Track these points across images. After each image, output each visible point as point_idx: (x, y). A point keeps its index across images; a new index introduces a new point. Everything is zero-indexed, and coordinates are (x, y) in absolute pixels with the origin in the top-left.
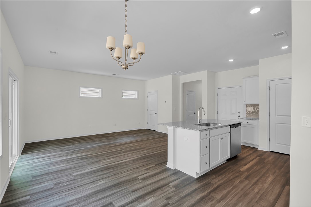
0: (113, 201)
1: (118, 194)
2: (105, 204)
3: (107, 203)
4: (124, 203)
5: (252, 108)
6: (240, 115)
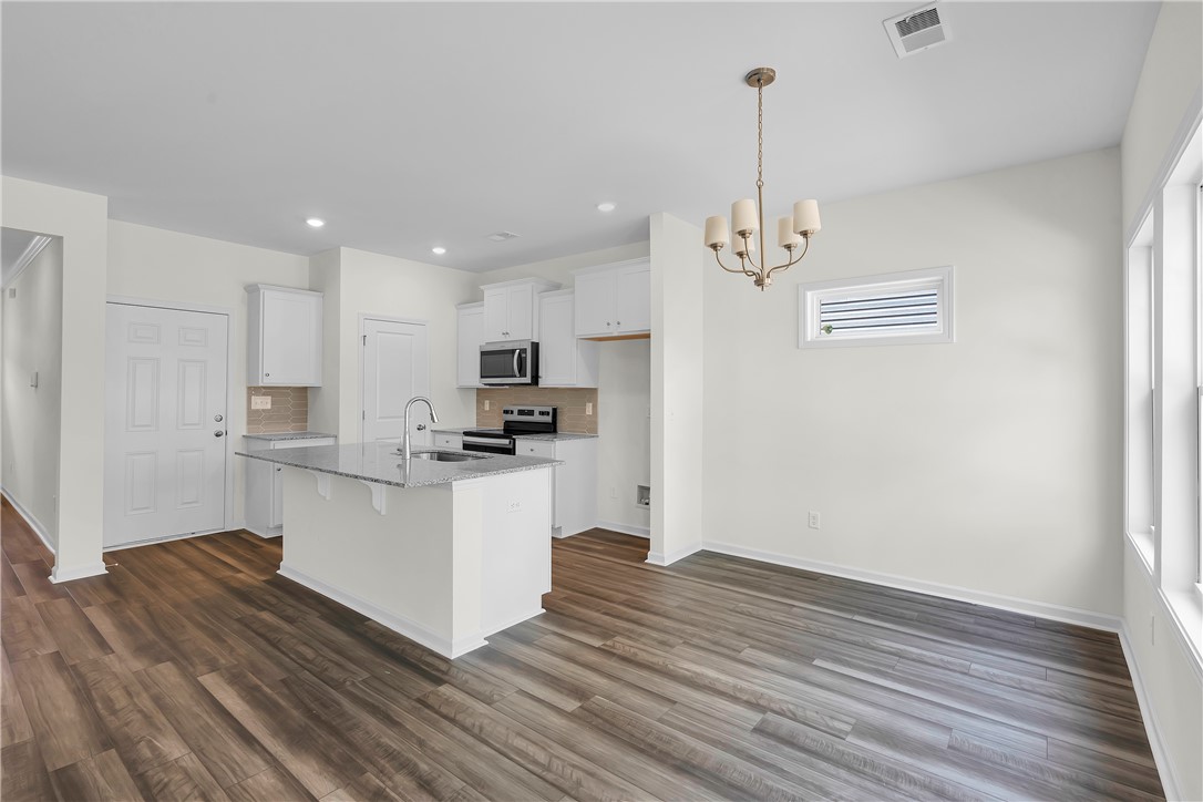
0: (745, 729)
1: (705, 730)
2: (773, 743)
3: (763, 739)
4: (738, 707)
5: (268, 399)
6: (220, 427)
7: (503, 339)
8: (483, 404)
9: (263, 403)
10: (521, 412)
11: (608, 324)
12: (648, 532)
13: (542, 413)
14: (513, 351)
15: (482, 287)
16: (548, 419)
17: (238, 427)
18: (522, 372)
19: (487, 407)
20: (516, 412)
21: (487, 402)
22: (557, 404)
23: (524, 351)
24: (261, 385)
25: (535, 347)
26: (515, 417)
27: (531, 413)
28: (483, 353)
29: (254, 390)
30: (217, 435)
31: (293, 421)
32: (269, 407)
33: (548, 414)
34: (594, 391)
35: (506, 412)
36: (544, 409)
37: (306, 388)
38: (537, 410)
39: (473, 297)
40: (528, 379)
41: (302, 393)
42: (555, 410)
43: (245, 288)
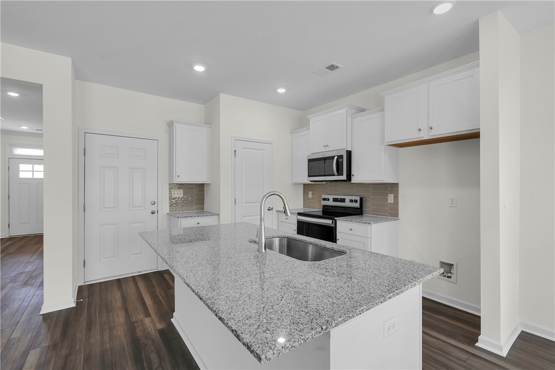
5: (181, 191)
6: (154, 208)
7: (324, 149)
8: (308, 194)
9: (179, 194)
10: (335, 200)
11: (420, 130)
12: (479, 310)
13: (351, 201)
14: (333, 158)
15: (308, 117)
16: (357, 205)
17: (165, 208)
18: (340, 172)
19: (310, 196)
20: (331, 200)
21: (310, 193)
22: (363, 194)
23: (340, 157)
24: (175, 182)
25: (349, 154)
26: (331, 203)
27: (343, 200)
28: (310, 161)
29: (172, 186)
30: (153, 213)
31: (196, 204)
32: (182, 196)
33: (356, 201)
34: (395, 186)
35: (324, 199)
36: (353, 198)
37: (204, 184)
38: (348, 198)
39: (302, 124)
40: (344, 177)
41: (201, 187)
42: (361, 199)
43: (167, 124)
